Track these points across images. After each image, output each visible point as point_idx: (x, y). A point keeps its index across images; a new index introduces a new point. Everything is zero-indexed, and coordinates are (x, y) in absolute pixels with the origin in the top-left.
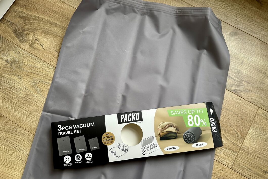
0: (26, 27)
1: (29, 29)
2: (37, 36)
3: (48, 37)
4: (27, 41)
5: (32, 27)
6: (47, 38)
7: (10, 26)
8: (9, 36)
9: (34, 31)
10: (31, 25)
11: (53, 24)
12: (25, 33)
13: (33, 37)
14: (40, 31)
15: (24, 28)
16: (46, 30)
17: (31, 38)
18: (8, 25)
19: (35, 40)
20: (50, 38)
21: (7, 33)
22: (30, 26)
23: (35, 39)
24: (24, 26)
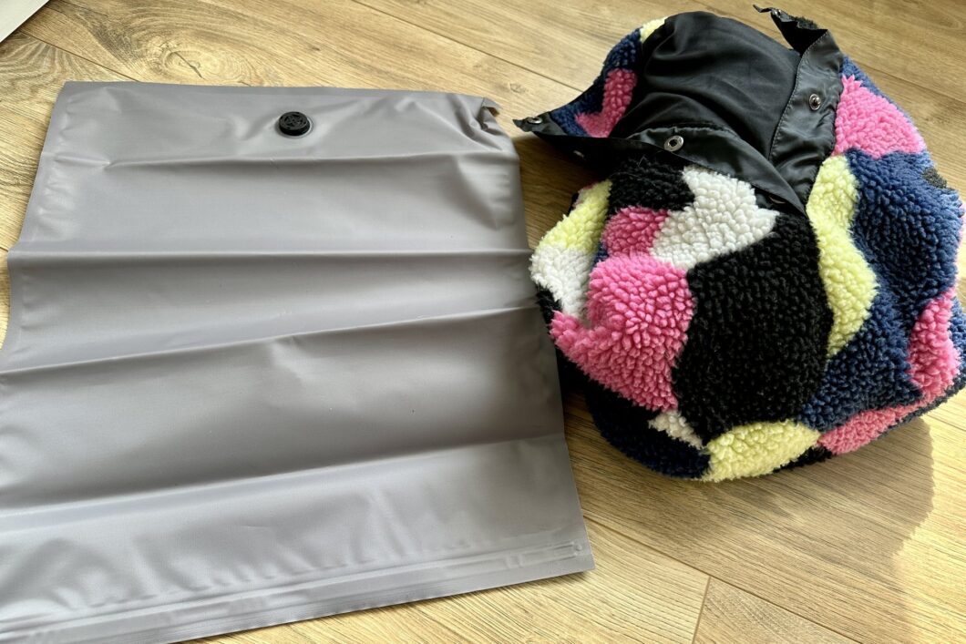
0: (138, 22)
1: (148, 27)
2: (178, 45)
3: (215, 46)
4: (143, 56)
5: (160, 21)
6: (212, 48)
7: (83, 18)
8: (77, 45)
9: (166, 32)
10: (156, 18)
11: (231, 16)
12: (135, 36)
13: (164, 46)
14: (189, 32)
15: (133, 24)
16: (208, 29)
17: (156, 50)
18: (75, 15)
19: (171, 54)
20: (221, 49)
21: (72, 36)
22: (152, 20)
23: (169, 52)
24: (133, 18)
